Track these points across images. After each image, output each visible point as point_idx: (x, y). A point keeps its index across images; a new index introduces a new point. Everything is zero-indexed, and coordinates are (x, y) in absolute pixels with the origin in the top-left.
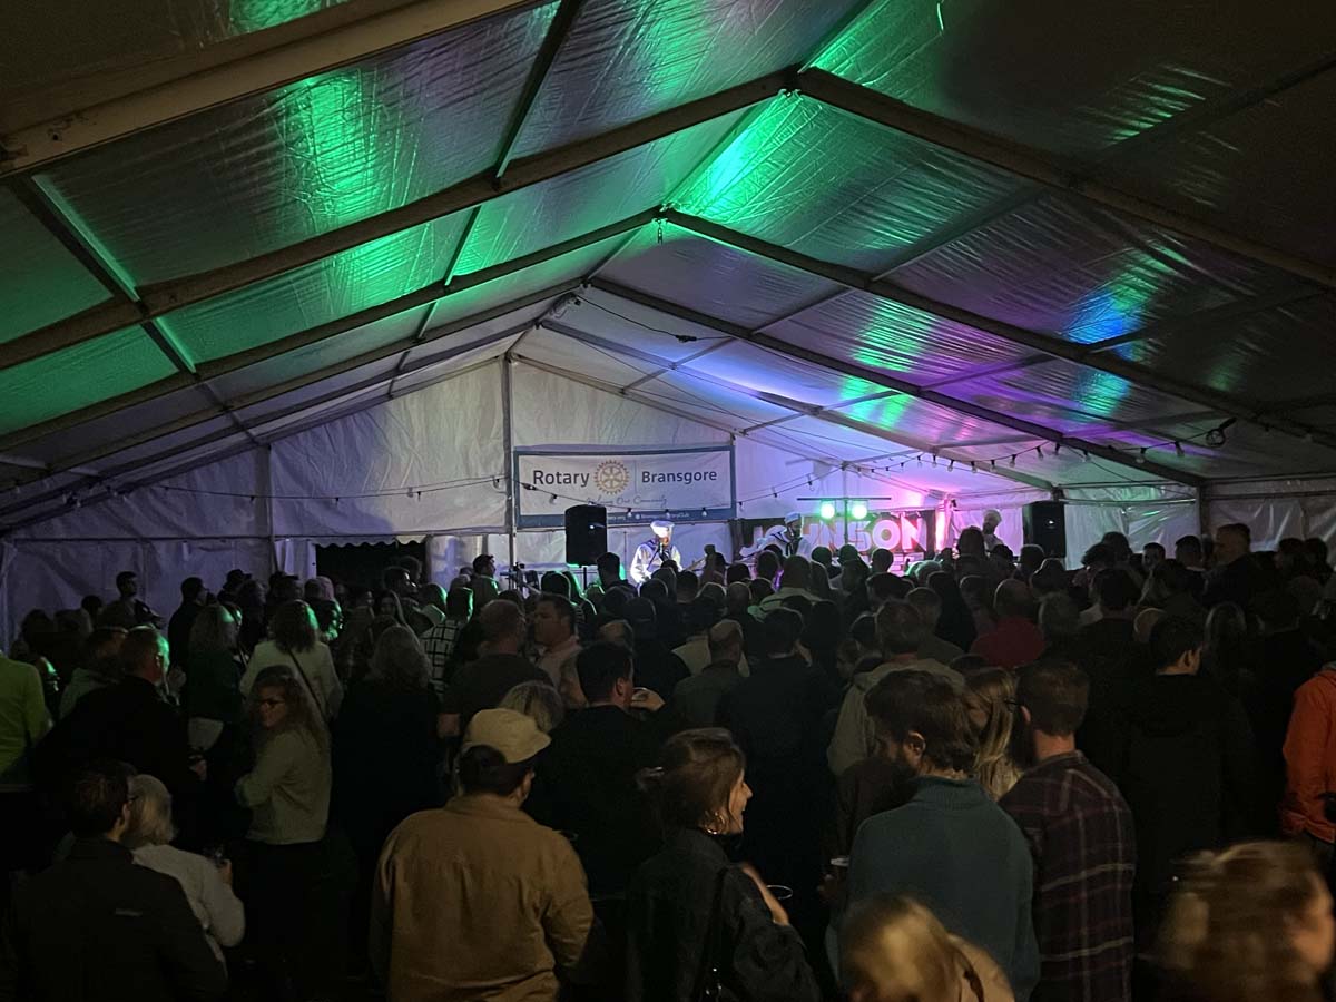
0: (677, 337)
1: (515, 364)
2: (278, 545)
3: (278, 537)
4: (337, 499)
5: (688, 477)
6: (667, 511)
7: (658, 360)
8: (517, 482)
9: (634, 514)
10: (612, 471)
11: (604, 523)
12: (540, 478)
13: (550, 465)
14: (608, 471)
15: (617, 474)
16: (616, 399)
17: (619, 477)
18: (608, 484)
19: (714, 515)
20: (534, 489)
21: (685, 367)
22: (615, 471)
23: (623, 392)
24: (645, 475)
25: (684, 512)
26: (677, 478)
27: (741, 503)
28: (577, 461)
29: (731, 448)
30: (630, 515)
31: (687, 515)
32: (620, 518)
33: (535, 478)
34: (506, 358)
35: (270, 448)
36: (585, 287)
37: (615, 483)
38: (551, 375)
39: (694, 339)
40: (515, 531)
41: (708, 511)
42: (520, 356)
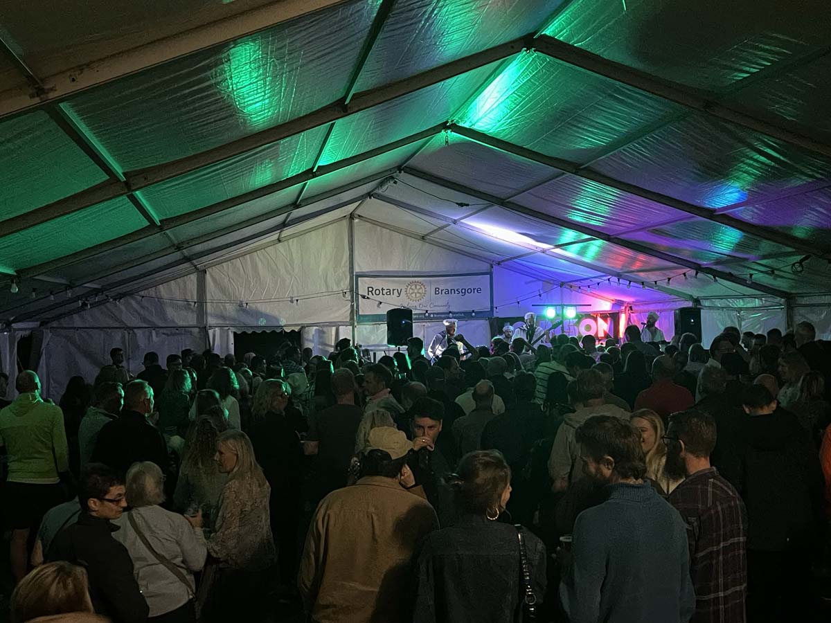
0: (457, 203)
1: (356, 221)
2: (211, 332)
3: (211, 327)
4: (247, 304)
5: (463, 291)
6: (450, 312)
7: (445, 218)
8: (357, 294)
9: (429, 314)
10: (416, 287)
11: (411, 320)
12: (371, 292)
13: (377, 284)
14: (413, 287)
15: (419, 289)
16: (420, 243)
17: (420, 291)
18: (414, 295)
19: (479, 315)
20: (368, 298)
21: (462, 223)
22: (418, 287)
23: (423, 238)
24: (437, 290)
25: (461, 313)
26: (456, 292)
27: (496, 308)
28: (393, 281)
29: (491, 274)
30: (427, 314)
31: (463, 315)
32: (420, 316)
33: (368, 291)
34: (351, 217)
35: (206, 273)
36: (400, 172)
37: (418, 295)
38: (379, 228)
39: (467, 205)
40: (356, 324)
41: (476, 313)
42: (359, 216)
